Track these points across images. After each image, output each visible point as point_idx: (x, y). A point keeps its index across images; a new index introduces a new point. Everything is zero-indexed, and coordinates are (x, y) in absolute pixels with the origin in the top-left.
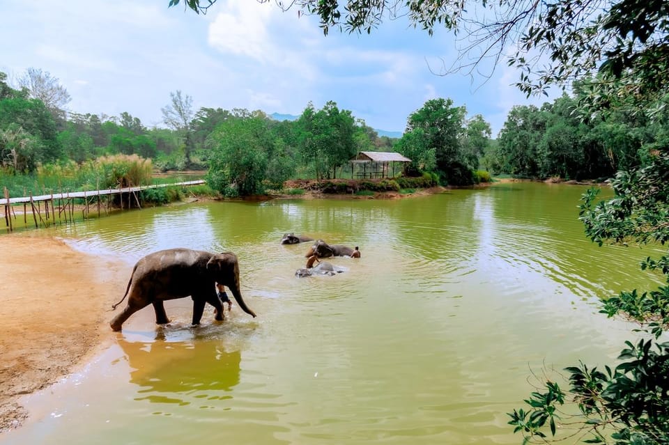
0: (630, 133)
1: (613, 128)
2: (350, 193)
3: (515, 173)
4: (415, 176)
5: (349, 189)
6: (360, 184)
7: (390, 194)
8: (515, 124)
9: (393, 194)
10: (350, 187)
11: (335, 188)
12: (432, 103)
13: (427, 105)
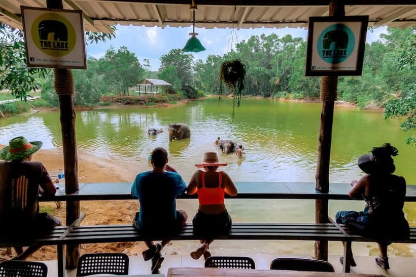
0: (266, 72)
1: (258, 69)
2: (142, 104)
3: (213, 92)
4: (173, 94)
5: (141, 102)
6: (148, 99)
7: (165, 104)
8: (210, 64)
9: (168, 105)
10: (142, 100)
11: (132, 101)
12: (174, 51)
13: (171, 52)
